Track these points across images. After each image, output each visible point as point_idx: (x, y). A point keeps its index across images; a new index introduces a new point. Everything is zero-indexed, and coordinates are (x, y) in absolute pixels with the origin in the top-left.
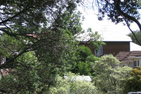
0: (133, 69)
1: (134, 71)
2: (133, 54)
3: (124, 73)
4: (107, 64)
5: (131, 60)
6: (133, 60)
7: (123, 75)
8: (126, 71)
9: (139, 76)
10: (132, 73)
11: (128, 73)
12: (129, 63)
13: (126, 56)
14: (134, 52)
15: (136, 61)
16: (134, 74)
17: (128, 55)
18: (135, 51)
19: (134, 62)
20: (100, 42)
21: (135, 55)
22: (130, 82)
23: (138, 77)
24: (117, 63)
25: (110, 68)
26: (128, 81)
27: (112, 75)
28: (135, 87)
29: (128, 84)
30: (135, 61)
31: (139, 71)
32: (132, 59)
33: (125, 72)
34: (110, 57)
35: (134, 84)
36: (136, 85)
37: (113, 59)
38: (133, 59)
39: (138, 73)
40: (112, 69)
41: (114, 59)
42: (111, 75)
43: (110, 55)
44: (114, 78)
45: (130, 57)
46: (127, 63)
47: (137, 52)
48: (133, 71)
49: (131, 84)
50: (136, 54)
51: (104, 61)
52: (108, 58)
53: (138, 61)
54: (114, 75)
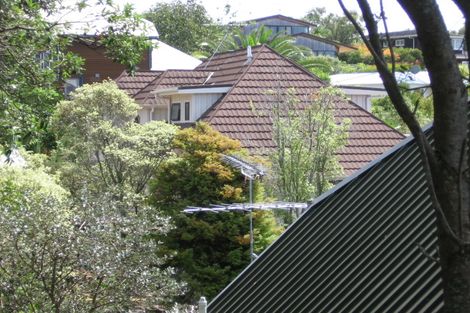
0: (183, 132)
1: (183, 135)
2: (168, 81)
3: (151, 144)
4: (95, 113)
5: (162, 101)
6: (168, 102)
7: (146, 148)
8: (156, 136)
9: (201, 152)
10: (178, 142)
11: (164, 145)
12: (155, 109)
13: (143, 85)
14: (171, 74)
15: (179, 104)
16: (184, 146)
17: (150, 84)
18: (176, 70)
19: (173, 106)
20: (139, 38)
21: (176, 85)
22: (173, 172)
23: (199, 156)
24: (129, 109)
25: (106, 126)
26: (164, 168)
27: (111, 148)
28: (187, 188)
29: (166, 180)
30: (173, 102)
31: (201, 137)
32: (164, 97)
33: (154, 139)
34: (108, 91)
35: (182, 179)
36: (191, 183)
37: (116, 96)
38: (170, 98)
39: (198, 142)
40: (111, 130)
41: (119, 98)
42: (107, 150)
43: (108, 84)
44: (119, 159)
45: (159, 90)
46: (150, 110)
47: (180, 74)
48: (182, 138)
49: (173, 178)
50: (177, 80)
51: (87, 103)
52: (100, 94)
53: (187, 105)
54: (120, 148)
